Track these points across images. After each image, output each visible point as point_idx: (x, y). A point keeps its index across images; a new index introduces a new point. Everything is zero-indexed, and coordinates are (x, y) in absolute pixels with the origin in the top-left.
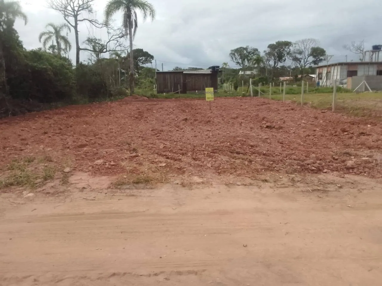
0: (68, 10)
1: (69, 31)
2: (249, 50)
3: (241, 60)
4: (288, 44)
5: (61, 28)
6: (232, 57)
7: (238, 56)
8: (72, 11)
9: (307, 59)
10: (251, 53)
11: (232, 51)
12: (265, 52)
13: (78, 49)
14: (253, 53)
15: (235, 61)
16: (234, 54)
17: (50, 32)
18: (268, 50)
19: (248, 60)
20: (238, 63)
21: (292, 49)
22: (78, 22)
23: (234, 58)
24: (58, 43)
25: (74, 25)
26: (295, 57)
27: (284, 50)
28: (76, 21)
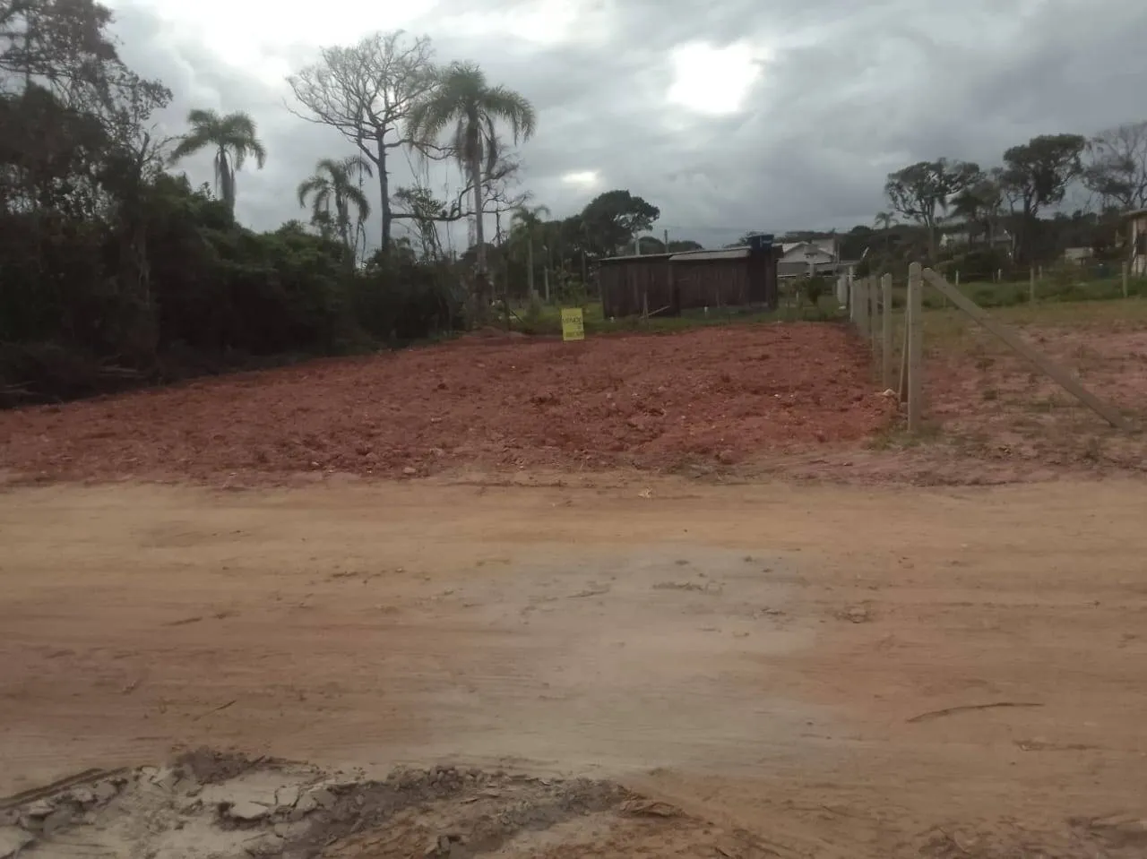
0: (364, 122)
1: (365, 175)
2: (946, 171)
3: (918, 203)
4: (1071, 144)
5: (349, 167)
6: (892, 195)
7: (912, 192)
8: (370, 124)
10: (953, 180)
11: (892, 176)
12: (996, 171)
13: (388, 217)
14: (962, 179)
15: (901, 206)
16: (899, 188)
17: (320, 182)
18: (1006, 166)
19: (942, 202)
20: (911, 212)
21: (1086, 159)
22: (387, 150)
23: (900, 199)
24: (339, 204)
25: (377, 156)
26: (1111, 181)
27: (1057, 164)
28: (382, 147)
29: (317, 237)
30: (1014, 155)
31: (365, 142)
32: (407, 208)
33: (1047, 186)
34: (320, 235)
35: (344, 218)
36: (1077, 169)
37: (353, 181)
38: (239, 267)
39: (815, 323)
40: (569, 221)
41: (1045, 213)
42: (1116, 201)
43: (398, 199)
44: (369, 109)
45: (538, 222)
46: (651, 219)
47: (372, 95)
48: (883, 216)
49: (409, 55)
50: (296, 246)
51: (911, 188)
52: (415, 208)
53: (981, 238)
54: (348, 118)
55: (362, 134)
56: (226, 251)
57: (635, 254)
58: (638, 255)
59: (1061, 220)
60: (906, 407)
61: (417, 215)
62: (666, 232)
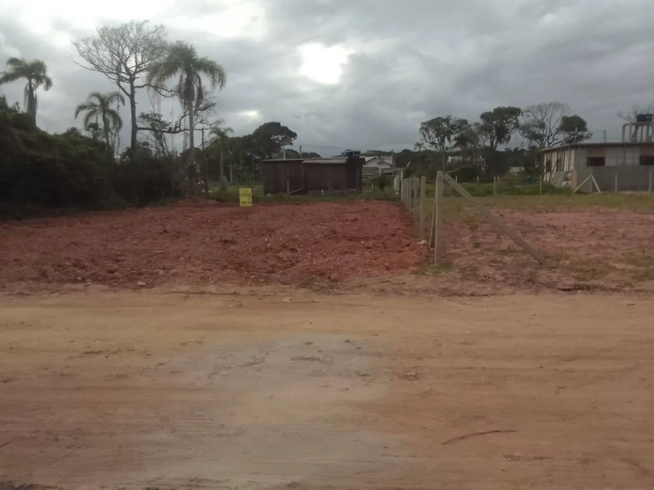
0: (122, 72)
1: (121, 104)
2: (451, 123)
3: (437, 139)
4: (514, 112)
5: (111, 98)
6: (423, 133)
7: (433, 132)
8: (126, 74)
9: (554, 136)
10: (455, 127)
11: (423, 123)
12: (476, 124)
13: (135, 129)
14: (459, 127)
15: (428, 140)
17: (93, 105)
18: (481, 122)
19: (449, 139)
20: (433, 143)
21: (522, 120)
22: (136, 90)
23: (427, 136)
24: (105, 120)
25: (130, 93)
26: (534, 133)
27: (507, 122)
28: (133, 88)
29: (90, 139)
30: (485, 116)
31: (122, 84)
32: (147, 124)
33: (502, 134)
34: (91, 137)
35: (107, 129)
36: (517, 126)
37: (113, 106)
38: (37, 154)
39: (382, 201)
40: (245, 137)
41: (501, 148)
42: (536, 144)
43: (141, 119)
44: (125, 65)
45: (227, 137)
46: (292, 139)
47: (127, 57)
48: (419, 145)
49: (151, 35)
50: (75, 143)
51: (433, 131)
52: (152, 125)
53: (468, 159)
54: (112, 69)
55: (120, 79)
56: (29, 144)
57: (283, 157)
58: (284, 159)
59: (508, 152)
60: (433, 251)
61: (153, 129)
62: (300, 147)
